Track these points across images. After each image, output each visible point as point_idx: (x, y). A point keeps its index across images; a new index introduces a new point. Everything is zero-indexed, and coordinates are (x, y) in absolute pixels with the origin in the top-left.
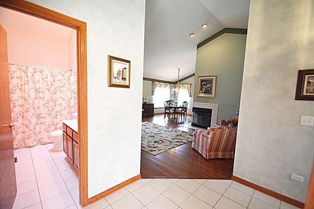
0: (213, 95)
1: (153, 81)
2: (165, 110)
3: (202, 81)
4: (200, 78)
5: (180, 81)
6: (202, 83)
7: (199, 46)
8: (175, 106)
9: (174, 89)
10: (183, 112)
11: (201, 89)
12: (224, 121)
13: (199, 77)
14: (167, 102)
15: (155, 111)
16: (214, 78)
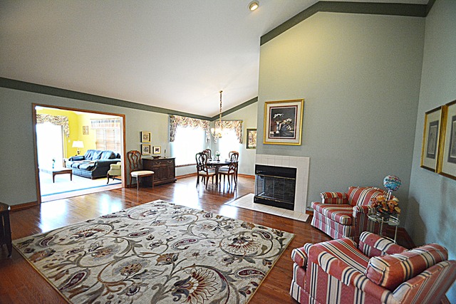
0: (298, 140)
1: (172, 113)
2: (198, 170)
3: (274, 111)
4: (269, 105)
5: (224, 114)
6: (273, 116)
7: (265, 39)
8: (216, 162)
9: (213, 130)
10: (232, 171)
11: (272, 128)
12: (329, 195)
13: (267, 103)
14: (201, 154)
15: (178, 172)
16: (299, 104)
